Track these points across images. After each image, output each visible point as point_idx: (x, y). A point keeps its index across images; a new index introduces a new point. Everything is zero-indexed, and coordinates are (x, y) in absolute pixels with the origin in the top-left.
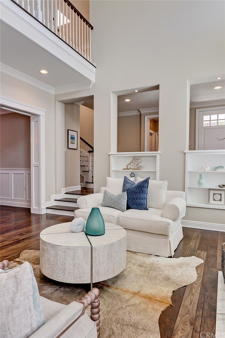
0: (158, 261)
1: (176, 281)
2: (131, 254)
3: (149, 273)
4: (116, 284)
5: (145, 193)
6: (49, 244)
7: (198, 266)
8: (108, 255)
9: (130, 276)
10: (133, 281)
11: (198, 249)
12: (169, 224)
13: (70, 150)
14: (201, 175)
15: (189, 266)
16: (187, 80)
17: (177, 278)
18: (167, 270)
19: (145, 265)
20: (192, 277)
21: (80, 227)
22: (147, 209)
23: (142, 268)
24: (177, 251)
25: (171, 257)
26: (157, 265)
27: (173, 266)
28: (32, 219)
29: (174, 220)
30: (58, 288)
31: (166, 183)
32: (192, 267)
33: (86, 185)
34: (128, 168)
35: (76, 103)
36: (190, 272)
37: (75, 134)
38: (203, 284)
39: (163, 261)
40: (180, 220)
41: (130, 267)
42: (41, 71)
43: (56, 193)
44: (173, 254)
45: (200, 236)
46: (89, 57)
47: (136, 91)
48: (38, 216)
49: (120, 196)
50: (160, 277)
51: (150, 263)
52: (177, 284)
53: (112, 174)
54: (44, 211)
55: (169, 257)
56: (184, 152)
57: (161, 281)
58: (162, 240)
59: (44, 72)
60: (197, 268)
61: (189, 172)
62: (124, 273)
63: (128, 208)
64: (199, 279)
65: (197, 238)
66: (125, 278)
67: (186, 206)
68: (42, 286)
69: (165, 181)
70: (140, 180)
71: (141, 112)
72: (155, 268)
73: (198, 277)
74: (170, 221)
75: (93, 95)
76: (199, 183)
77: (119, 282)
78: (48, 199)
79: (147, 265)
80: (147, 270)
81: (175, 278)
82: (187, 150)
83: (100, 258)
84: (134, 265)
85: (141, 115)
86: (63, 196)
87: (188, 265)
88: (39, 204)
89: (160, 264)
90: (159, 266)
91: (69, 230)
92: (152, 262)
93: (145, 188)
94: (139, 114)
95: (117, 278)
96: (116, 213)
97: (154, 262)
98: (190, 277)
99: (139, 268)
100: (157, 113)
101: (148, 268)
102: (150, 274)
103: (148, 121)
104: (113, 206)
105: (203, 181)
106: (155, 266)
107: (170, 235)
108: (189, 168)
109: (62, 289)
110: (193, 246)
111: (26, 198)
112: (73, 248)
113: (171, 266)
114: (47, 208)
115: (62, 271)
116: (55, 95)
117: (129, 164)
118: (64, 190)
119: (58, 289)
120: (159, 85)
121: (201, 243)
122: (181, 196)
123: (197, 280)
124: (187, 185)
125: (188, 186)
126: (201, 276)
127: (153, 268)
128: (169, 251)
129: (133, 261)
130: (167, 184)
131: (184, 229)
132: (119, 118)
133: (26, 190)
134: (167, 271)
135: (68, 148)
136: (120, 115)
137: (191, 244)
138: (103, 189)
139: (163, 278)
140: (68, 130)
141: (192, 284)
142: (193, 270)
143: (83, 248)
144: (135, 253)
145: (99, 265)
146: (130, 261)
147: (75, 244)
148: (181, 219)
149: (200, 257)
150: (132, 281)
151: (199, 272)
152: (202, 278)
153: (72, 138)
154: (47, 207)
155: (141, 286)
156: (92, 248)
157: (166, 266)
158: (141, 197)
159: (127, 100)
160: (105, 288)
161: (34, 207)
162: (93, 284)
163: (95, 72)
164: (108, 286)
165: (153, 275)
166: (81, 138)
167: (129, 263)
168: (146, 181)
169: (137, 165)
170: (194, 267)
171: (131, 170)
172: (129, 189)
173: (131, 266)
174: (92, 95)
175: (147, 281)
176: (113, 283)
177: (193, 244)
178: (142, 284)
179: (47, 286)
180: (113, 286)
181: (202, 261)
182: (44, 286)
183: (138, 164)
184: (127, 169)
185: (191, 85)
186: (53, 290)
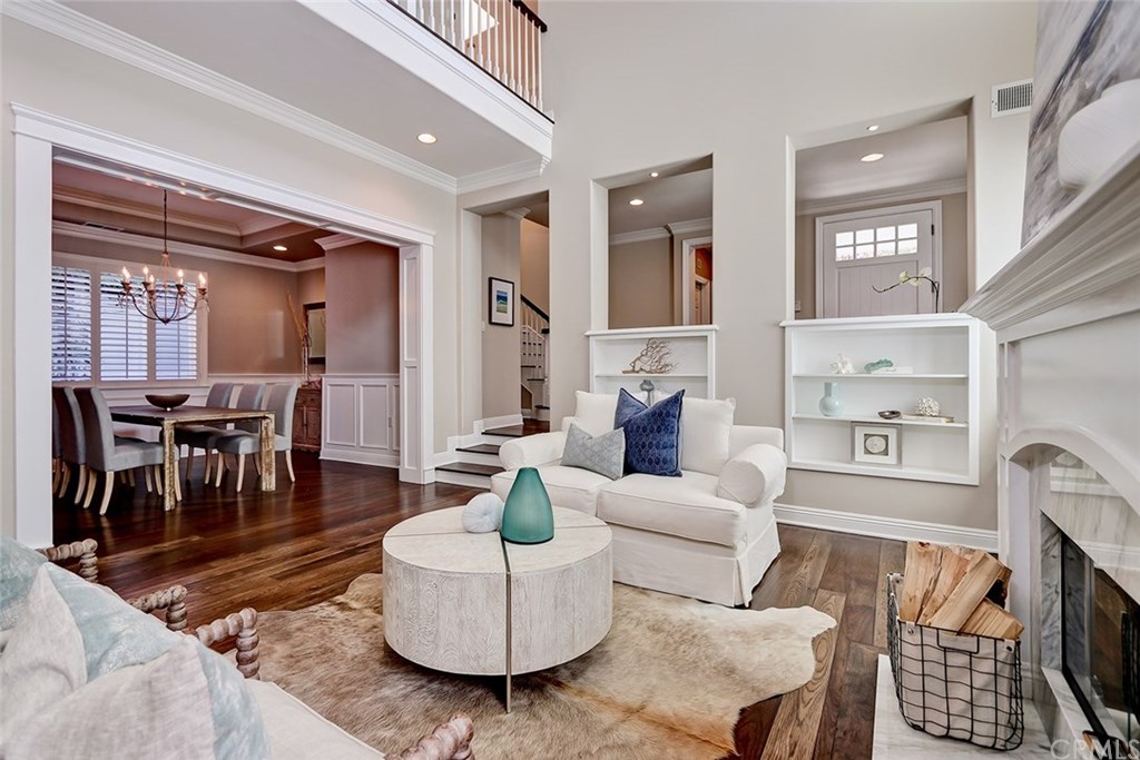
0: (704, 618)
1: (753, 679)
2: (629, 594)
3: (676, 649)
4: (581, 680)
5: (672, 432)
6: (400, 562)
7: (819, 636)
8: (556, 598)
9: (622, 658)
10: (629, 673)
11: (821, 587)
12: (736, 516)
13: (496, 327)
14: (828, 387)
15: (794, 637)
16: (787, 138)
17: (755, 669)
18: (730, 643)
19: (667, 627)
20: (800, 669)
21: (487, 517)
22: (679, 475)
23: (659, 636)
24: (760, 590)
25: (742, 607)
26: (702, 627)
27: (746, 633)
28: (401, 494)
29: (752, 505)
30: (424, 682)
31: (730, 405)
32: (802, 638)
33: (537, 413)
34: (637, 369)
35: (509, 213)
36: (794, 655)
37: (507, 288)
38: (831, 691)
39: (718, 619)
40: (771, 505)
41: (625, 631)
42: (420, 138)
43: (460, 434)
44: (748, 597)
45: (828, 550)
46: (538, 99)
47: (655, 175)
48: (417, 488)
49: (608, 438)
50: (707, 665)
51: (681, 620)
52: (753, 689)
53: (594, 383)
54: (429, 477)
55: (736, 607)
56: (781, 324)
57: (708, 677)
58: (716, 558)
59: (426, 138)
60: (816, 642)
61: (797, 378)
62: (606, 649)
63: (629, 469)
64: (820, 675)
65: (820, 554)
66: (609, 661)
67: (788, 469)
68: (385, 675)
69: (728, 400)
70: (661, 396)
71: (674, 232)
72: (694, 637)
73: (817, 671)
74: (739, 508)
75: (548, 192)
76: (825, 407)
77: (591, 674)
78: (440, 446)
79: (674, 626)
80: (671, 641)
81: (749, 670)
82: (789, 319)
83: (533, 606)
84: (638, 625)
85: (672, 238)
86: (477, 439)
87: (789, 631)
88: (417, 458)
89: (710, 624)
90: (706, 631)
91: (460, 526)
92: (687, 619)
93: (671, 418)
94: (669, 235)
95: (585, 659)
96: (593, 483)
97: (694, 618)
98: (792, 670)
99: (649, 634)
100: (709, 233)
101: (677, 637)
102: (680, 654)
103: (690, 252)
104: (588, 464)
105: (835, 401)
106: (696, 631)
107: (740, 545)
108: (795, 367)
109: (435, 686)
110: (808, 577)
111: (391, 445)
112: (458, 575)
113: (741, 633)
114: (437, 469)
115: (430, 638)
116: (458, 196)
117: (638, 359)
118: (479, 426)
119: (423, 686)
120: (711, 156)
121: (830, 569)
122: (772, 441)
123: (816, 679)
124: (792, 411)
125: (793, 415)
126: (825, 667)
127: (690, 637)
128: (735, 589)
129: (636, 614)
130: (732, 407)
131: (783, 528)
132: (613, 250)
133: (390, 426)
134: (728, 647)
135: (491, 322)
136: (617, 242)
137: (802, 570)
138: (568, 420)
139: (715, 668)
140: (491, 279)
141: (799, 690)
142: (804, 648)
143: (486, 577)
144: (644, 590)
145: (528, 628)
146: (628, 612)
147: (467, 566)
148: (774, 501)
149: (826, 611)
150: (626, 671)
151: (822, 654)
152: (828, 673)
153: (499, 298)
154: (437, 466)
155: (649, 688)
156: (508, 577)
157: (726, 633)
158: (662, 443)
159: (636, 202)
160: (551, 689)
161: (406, 467)
162: (513, 677)
163: (551, 132)
164: (559, 684)
165: (687, 658)
166: (523, 299)
167: (625, 620)
168: (676, 400)
169: (659, 361)
170: (808, 639)
171: (642, 374)
172: (629, 421)
173: (631, 627)
174: (545, 189)
175: (668, 673)
176: (574, 676)
177: (809, 571)
178: (655, 681)
179: (398, 676)
180: (572, 684)
181: (832, 623)
182: (389, 673)
183: (661, 358)
184: (633, 371)
185: (797, 152)
186: (410, 689)
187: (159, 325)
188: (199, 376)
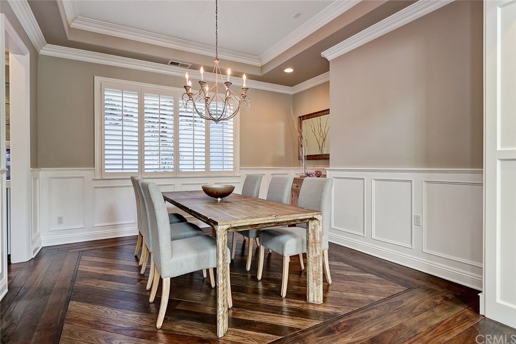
187: (213, 124)
188: (235, 168)
